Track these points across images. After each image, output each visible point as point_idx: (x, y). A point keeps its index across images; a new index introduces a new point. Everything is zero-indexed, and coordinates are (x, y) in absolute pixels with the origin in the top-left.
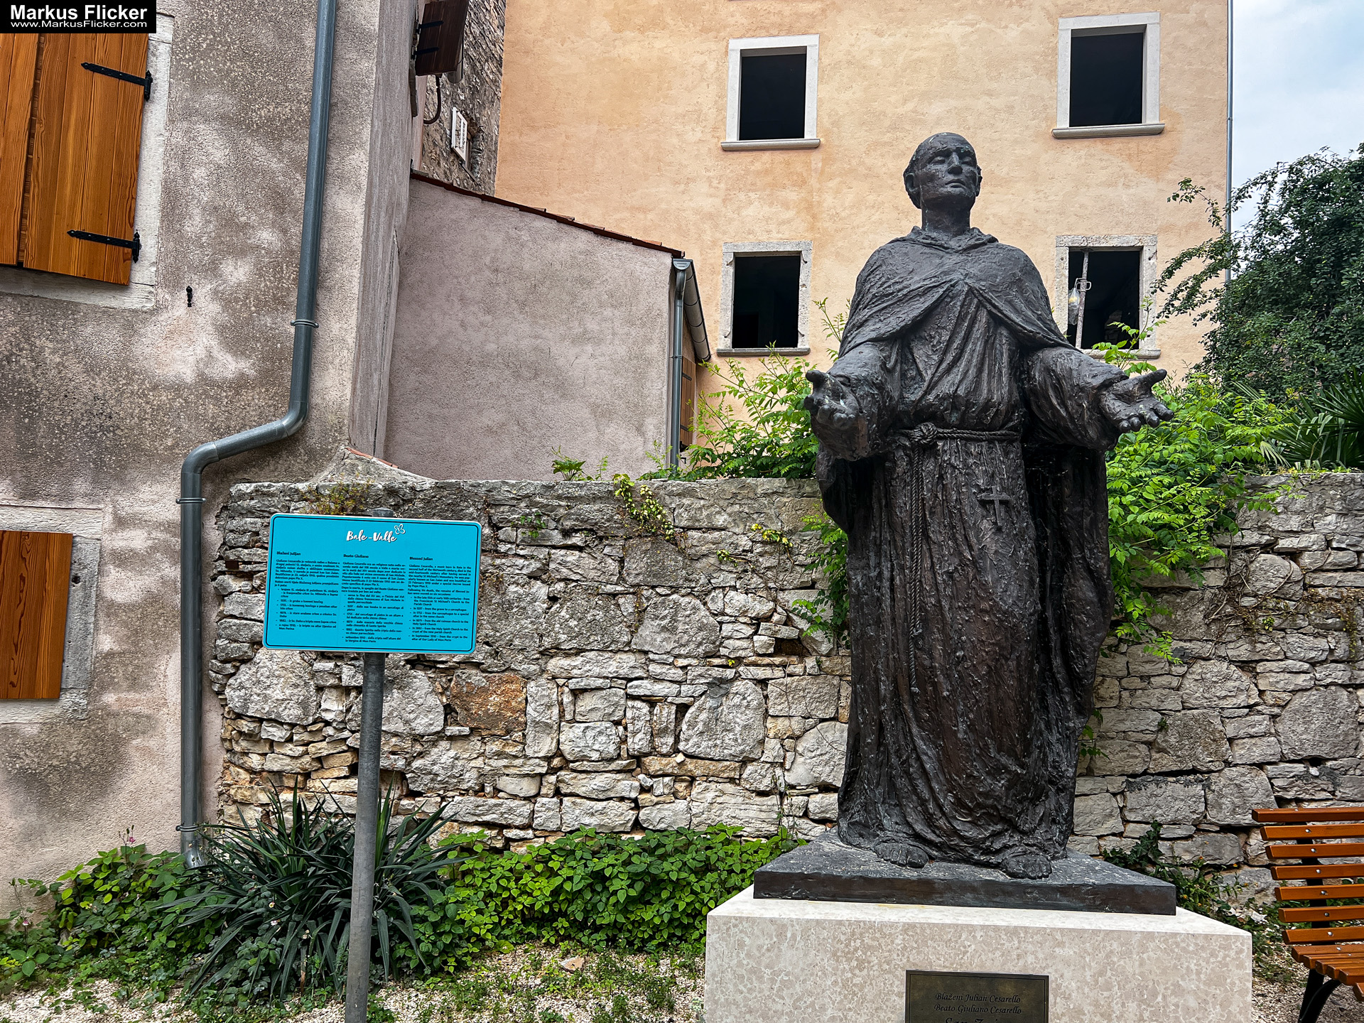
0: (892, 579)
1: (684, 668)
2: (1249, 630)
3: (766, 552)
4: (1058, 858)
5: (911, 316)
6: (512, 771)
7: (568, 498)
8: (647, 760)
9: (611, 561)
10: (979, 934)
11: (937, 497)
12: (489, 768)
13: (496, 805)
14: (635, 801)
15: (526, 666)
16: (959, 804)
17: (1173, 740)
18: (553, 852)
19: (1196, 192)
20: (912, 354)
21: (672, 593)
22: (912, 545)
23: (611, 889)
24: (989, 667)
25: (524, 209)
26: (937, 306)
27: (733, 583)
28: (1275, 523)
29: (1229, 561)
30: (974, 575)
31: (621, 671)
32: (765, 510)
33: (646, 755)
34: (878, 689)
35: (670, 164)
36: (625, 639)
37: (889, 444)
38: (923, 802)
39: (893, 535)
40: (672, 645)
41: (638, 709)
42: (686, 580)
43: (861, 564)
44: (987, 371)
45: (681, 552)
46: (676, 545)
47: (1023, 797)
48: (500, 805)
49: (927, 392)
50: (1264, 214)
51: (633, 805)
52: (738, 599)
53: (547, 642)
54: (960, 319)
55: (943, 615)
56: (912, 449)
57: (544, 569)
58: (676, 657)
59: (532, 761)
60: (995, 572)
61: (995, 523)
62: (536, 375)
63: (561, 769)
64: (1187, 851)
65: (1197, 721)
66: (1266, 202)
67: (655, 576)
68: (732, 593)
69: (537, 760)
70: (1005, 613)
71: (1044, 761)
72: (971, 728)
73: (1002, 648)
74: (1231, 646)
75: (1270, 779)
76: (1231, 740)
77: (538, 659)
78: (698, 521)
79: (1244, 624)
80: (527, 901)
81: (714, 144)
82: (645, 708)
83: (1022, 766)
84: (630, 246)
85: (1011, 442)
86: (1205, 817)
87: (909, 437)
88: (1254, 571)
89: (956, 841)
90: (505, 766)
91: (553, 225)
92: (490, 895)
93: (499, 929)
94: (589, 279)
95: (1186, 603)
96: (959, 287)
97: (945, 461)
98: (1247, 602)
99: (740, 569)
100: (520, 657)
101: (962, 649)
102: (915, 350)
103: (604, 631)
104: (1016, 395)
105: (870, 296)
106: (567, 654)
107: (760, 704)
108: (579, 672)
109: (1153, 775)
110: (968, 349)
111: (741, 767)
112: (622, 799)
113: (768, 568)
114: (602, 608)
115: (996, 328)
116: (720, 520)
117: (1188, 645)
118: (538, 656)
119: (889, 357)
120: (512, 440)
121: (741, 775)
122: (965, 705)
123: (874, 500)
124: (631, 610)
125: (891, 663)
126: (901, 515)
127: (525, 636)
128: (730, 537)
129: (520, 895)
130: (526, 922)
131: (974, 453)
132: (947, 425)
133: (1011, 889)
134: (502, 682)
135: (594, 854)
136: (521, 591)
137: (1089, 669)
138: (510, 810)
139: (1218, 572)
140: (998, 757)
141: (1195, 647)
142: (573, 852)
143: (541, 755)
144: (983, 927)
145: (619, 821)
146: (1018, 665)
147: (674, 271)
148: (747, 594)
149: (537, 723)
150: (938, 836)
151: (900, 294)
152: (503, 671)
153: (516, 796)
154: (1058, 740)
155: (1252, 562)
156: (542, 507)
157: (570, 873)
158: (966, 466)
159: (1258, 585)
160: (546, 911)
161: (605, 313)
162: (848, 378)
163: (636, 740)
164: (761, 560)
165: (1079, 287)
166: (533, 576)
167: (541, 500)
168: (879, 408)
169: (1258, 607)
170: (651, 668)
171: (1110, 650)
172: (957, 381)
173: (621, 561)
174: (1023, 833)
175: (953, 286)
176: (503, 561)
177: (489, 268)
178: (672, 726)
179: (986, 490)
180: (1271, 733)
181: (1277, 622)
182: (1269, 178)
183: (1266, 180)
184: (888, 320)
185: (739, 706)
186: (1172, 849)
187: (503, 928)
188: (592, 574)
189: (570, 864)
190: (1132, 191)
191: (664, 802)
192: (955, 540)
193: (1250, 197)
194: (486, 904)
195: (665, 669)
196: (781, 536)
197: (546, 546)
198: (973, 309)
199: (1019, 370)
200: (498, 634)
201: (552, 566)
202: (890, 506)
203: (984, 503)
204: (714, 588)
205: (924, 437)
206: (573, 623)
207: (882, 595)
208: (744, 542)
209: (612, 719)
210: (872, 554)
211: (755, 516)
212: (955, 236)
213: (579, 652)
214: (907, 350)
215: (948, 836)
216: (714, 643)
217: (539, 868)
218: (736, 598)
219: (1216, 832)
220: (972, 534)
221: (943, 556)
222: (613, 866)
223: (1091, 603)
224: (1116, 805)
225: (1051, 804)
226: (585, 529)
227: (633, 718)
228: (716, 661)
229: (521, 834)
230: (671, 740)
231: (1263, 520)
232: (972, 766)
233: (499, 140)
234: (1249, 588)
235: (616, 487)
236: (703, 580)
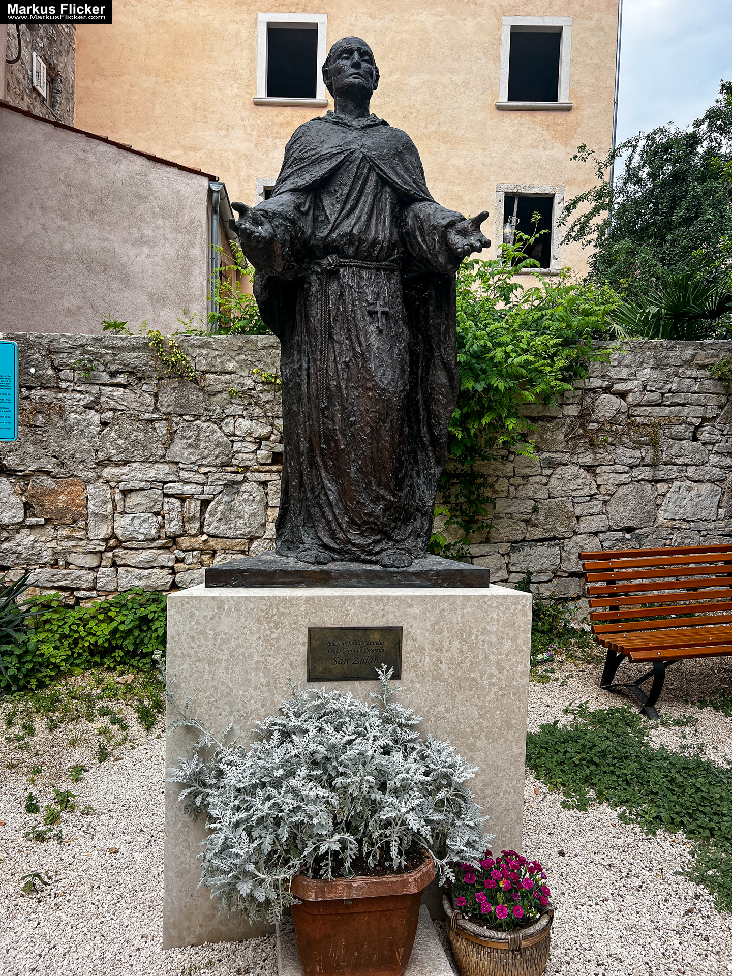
0: (308, 369)
1: (205, 474)
2: (593, 445)
3: (265, 390)
4: (419, 558)
5: (320, 174)
6: (78, 549)
7: (113, 348)
8: (180, 540)
9: (148, 396)
10: (357, 602)
11: (338, 309)
12: (61, 548)
13: (67, 574)
14: (172, 568)
15: (85, 473)
16: (352, 522)
17: (541, 518)
18: (111, 605)
19: (589, 154)
20: (322, 203)
21: (196, 420)
22: (322, 344)
23: (154, 628)
24: (372, 427)
25: (89, 135)
26: (340, 168)
27: (241, 413)
28: (612, 374)
29: (583, 399)
30: (363, 364)
31: (158, 477)
32: (264, 359)
33: (180, 536)
34: (299, 448)
35: (213, 113)
36: (161, 453)
37: (306, 270)
38: (328, 523)
39: (309, 338)
40: (197, 457)
41: (172, 503)
42: (206, 410)
43: (290, 360)
44: (375, 218)
45: (201, 389)
46: (197, 384)
47: (396, 518)
48: (71, 574)
49: (331, 231)
50: (628, 168)
51: (171, 571)
52: (245, 424)
53: (101, 456)
54: (356, 178)
55: (341, 392)
56: (322, 274)
57: (97, 401)
58: (200, 466)
59: (93, 542)
60: (376, 362)
61: (378, 327)
62: (105, 270)
63: (116, 547)
64: (547, 589)
65: (557, 505)
66: (631, 160)
67: (181, 407)
68: (241, 420)
69: (98, 541)
70: (383, 389)
71: (413, 496)
72: (359, 470)
73: (380, 414)
74: (581, 455)
75: (601, 542)
76: (578, 518)
77: (94, 468)
78: (214, 366)
79: (590, 441)
80: (92, 639)
81: (248, 100)
82: (178, 503)
83: (395, 496)
84: (176, 170)
85: (393, 271)
86: (560, 568)
87: (320, 265)
88: (598, 406)
89: (349, 547)
90: (73, 546)
91: (114, 150)
92: (64, 637)
93: (72, 660)
94: (144, 195)
95: (553, 427)
96: (356, 155)
97: (344, 283)
98: (593, 426)
99: (246, 402)
100: (81, 467)
101: (354, 416)
102: (324, 200)
103: (144, 447)
104: (396, 237)
105: (292, 158)
106: (117, 465)
107: (262, 499)
108: (126, 477)
109: (528, 541)
110: (362, 201)
111: (249, 543)
112: (162, 567)
113: (267, 402)
114: (142, 430)
115: (382, 187)
116: (231, 366)
117: (554, 455)
118: (94, 466)
119: (304, 203)
120: (88, 320)
121: (249, 548)
122: (356, 455)
123: (297, 313)
124: (164, 432)
125: (307, 428)
126: (314, 322)
127: (84, 451)
128: (238, 379)
129: (88, 636)
130: (92, 654)
131: (365, 278)
132: (346, 257)
133: (383, 574)
134: (68, 485)
135: (141, 606)
136: (79, 418)
137: (443, 432)
138: (79, 577)
139: (574, 406)
140: (378, 489)
141: (558, 457)
142: (125, 605)
143: (100, 537)
144: (360, 597)
145: (160, 583)
146: (392, 426)
147: (210, 191)
148: (251, 420)
149: (96, 514)
150: (338, 545)
151: (313, 158)
152: (69, 477)
153: (83, 567)
154: (424, 482)
155: (596, 399)
156: (93, 354)
157: (124, 618)
158: (359, 286)
159: (600, 415)
160: (106, 645)
161: (158, 223)
162: (266, 212)
163: (172, 525)
164: (261, 395)
165: (511, 223)
166: (88, 407)
167: (92, 349)
168: (292, 237)
169: (599, 430)
170: (181, 474)
171: (503, 459)
172: (353, 223)
173: (156, 396)
174: (396, 541)
175: (351, 153)
176: (64, 395)
177: (63, 182)
178: (198, 515)
179: (372, 304)
180: (603, 513)
181: (610, 440)
182: (634, 143)
183: (631, 144)
184: (304, 177)
185: (247, 500)
186: (538, 589)
187: (75, 659)
188: (134, 405)
189: (124, 612)
190: (549, 152)
191: (194, 569)
192: (350, 339)
193: (621, 155)
194: (62, 643)
195: (191, 475)
196: (276, 378)
197: (97, 384)
198: (366, 171)
199: (398, 219)
200: (63, 450)
201: (103, 399)
202: (307, 317)
203: (372, 314)
204: (227, 416)
205: (330, 265)
206: (120, 442)
207: (302, 380)
208: (249, 383)
209: (153, 511)
210: (296, 352)
211: (257, 363)
212: (357, 118)
213: (126, 463)
214: (318, 200)
215: (344, 544)
216: (228, 456)
217: (101, 617)
218: (243, 423)
219: (567, 577)
220: (362, 335)
221: (342, 351)
222: (155, 612)
223: (444, 386)
224: (503, 562)
225: (418, 524)
226: (127, 371)
227: (168, 510)
228: (230, 469)
229: (88, 594)
230: (197, 525)
231: (605, 371)
232: (360, 495)
233: (75, 84)
234: (594, 417)
235: (150, 339)
236: (218, 410)
